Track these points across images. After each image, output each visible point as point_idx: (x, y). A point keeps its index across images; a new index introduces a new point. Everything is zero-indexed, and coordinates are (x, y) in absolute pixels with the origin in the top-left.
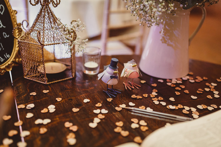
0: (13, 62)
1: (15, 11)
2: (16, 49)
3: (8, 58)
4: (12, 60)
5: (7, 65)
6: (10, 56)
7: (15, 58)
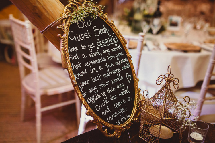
0: (132, 121)
1: (138, 79)
2: (134, 110)
3: (129, 118)
4: (131, 120)
5: (128, 123)
6: (130, 116)
7: (133, 118)
